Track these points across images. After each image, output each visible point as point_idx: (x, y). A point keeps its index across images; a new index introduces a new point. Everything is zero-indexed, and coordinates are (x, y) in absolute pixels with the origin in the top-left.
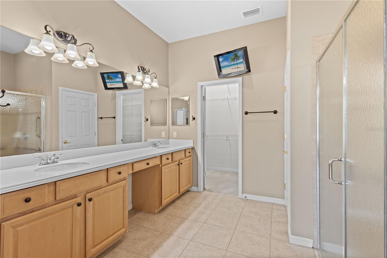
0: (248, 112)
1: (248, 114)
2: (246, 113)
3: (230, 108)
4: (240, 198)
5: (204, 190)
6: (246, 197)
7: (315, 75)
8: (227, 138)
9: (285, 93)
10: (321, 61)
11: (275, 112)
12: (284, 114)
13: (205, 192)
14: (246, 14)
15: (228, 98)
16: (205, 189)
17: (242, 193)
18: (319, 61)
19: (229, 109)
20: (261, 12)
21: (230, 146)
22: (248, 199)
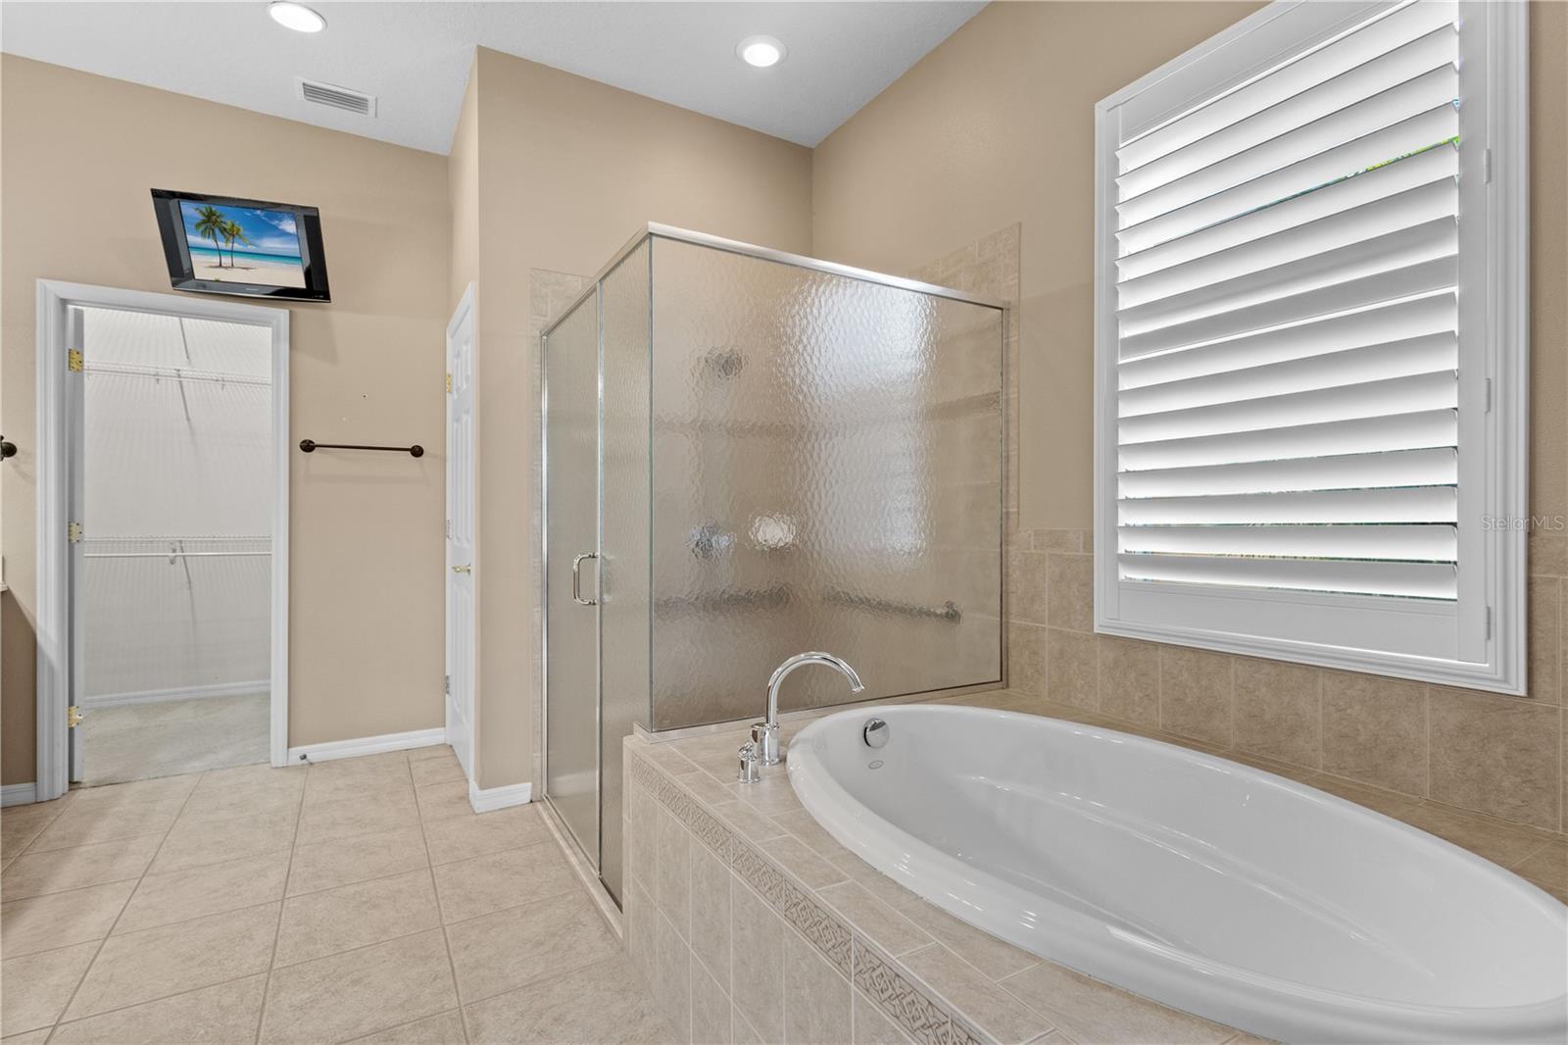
0: (316, 443)
1: (317, 449)
2: (308, 447)
3: (188, 419)
4: (276, 768)
5: (70, 790)
6: (304, 757)
7: (539, 366)
8: (174, 551)
9: (448, 394)
10: (552, 336)
11: (417, 452)
12: (445, 460)
13: (81, 795)
14: (311, 92)
15: (182, 373)
16: (77, 783)
17: (289, 747)
18: (549, 333)
19: (186, 422)
20: (371, 111)
21: (190, 587)
22: (312, 761)
